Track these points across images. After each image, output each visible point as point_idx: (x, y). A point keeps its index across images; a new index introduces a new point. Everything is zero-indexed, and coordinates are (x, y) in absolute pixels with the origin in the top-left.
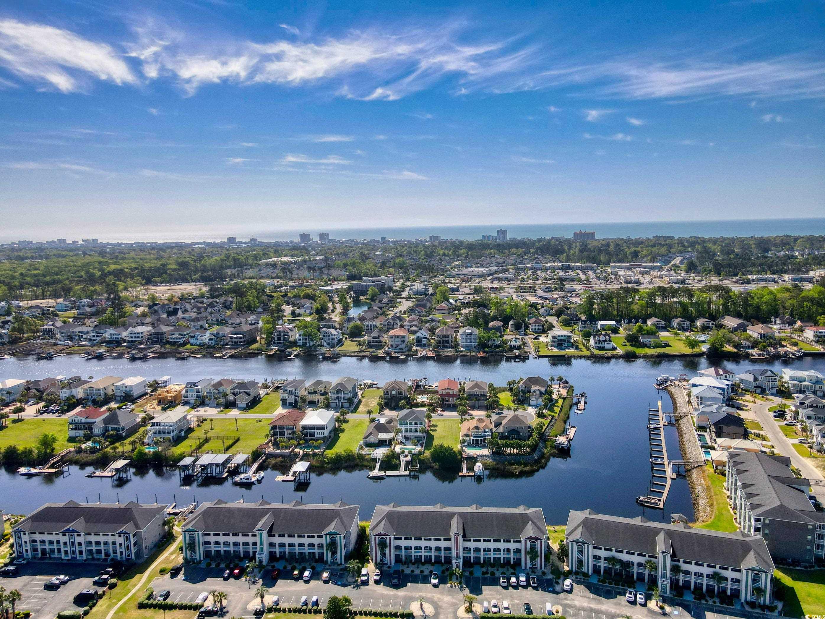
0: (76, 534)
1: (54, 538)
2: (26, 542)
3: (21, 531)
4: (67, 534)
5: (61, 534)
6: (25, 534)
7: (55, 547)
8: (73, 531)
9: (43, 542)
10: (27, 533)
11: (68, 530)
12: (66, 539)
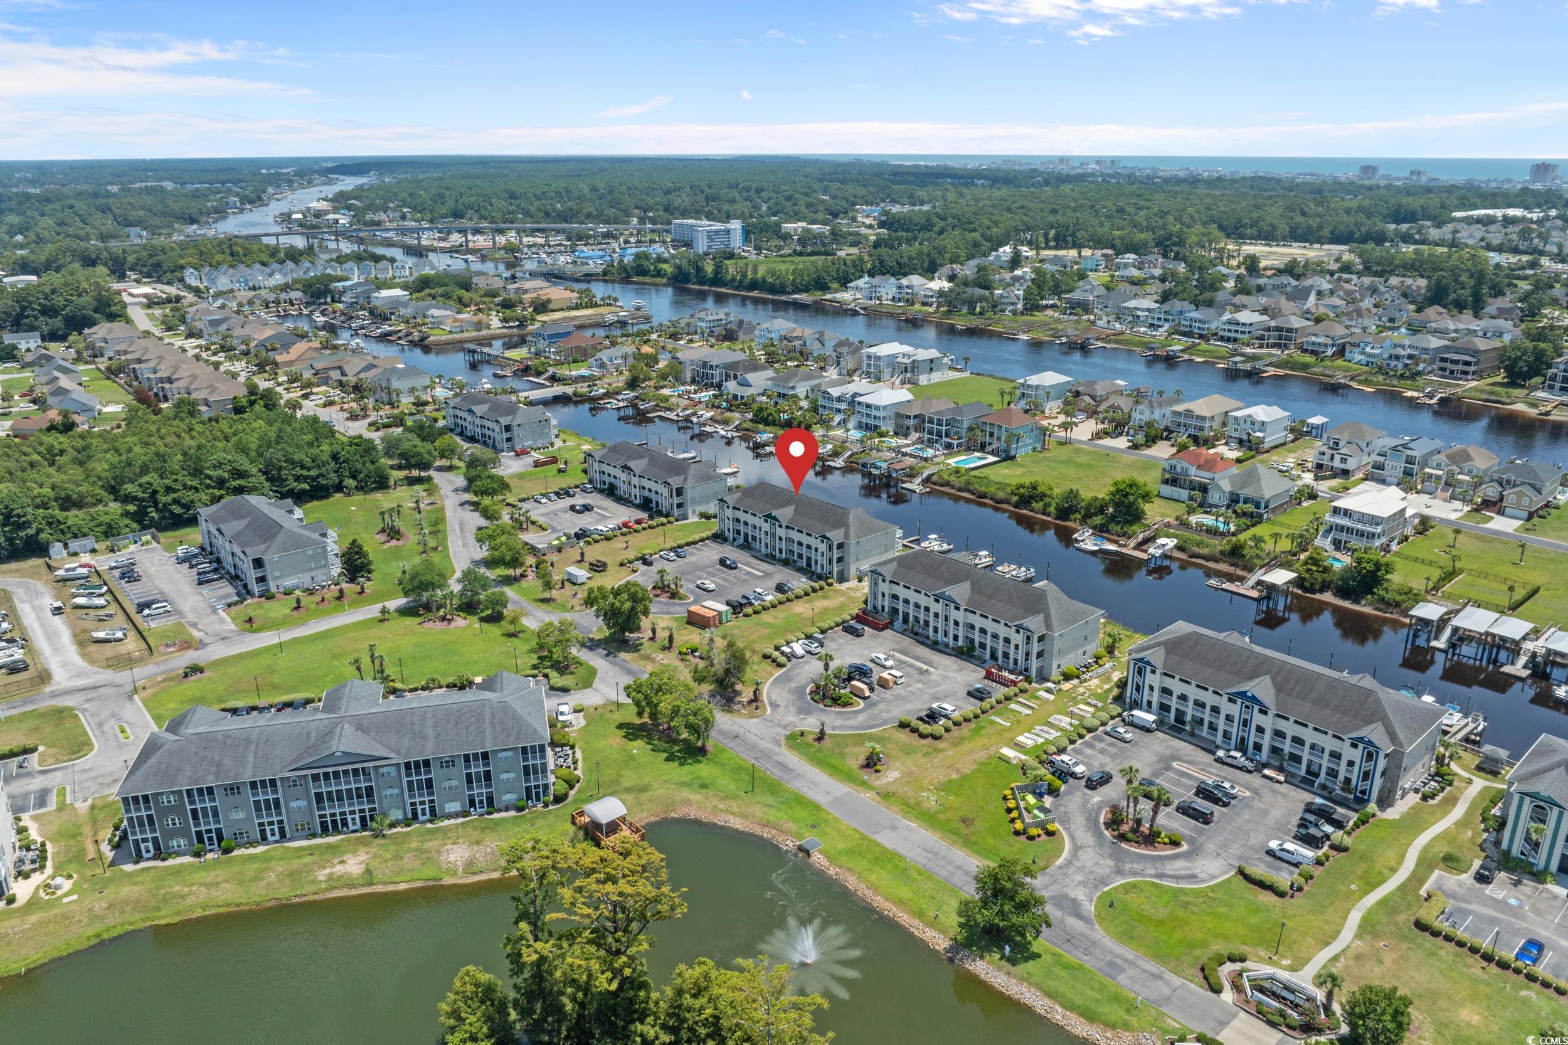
0: (1256, 708)
1: (1209, 698)
2: (1151, 688)
3: (1148, 663)
4: (1239, 701)
5: (1226, 697)
6: (1153, 672)
7: (1207, 716)
8: (1254, 699)
9: (1183, 698)
10: (1158, 672)
11: (1243, 695)
12: (1234, 710)
